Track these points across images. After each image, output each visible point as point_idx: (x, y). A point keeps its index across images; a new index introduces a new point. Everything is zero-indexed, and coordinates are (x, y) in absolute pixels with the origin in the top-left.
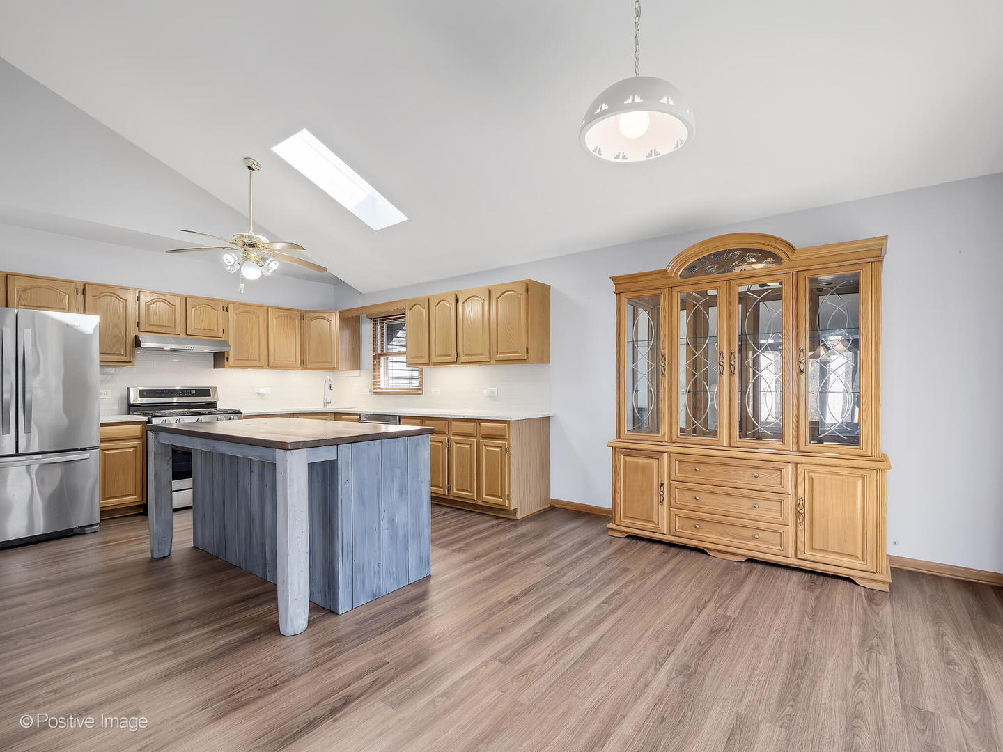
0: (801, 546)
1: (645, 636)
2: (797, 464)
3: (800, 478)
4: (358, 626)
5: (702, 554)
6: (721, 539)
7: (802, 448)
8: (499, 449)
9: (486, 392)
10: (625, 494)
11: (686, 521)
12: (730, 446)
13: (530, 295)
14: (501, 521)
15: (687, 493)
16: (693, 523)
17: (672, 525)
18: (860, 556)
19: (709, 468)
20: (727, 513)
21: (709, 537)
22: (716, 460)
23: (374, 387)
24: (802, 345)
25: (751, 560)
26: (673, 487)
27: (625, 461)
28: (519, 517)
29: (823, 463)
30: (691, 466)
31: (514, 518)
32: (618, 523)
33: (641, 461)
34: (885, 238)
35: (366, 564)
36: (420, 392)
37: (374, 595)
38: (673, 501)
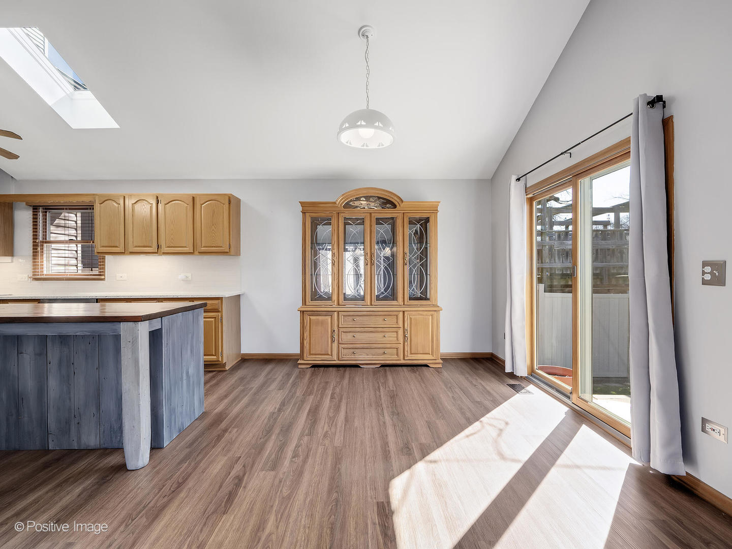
0: (406, 353)
1: (365, 406)
2: (404, 312)
3: (406, 319)
4: (188, 450)
5: (357, 368)
6: (366, 357)
7: (405, 304)
8: (213, 320)
9: (182, 276)
10: (310, 340)
11: (347, 350)
12: (371, 305)
13: (232, 205)
14: (214, 373)
15: (348, 334)
16: (352, 350)
17: (340, 354)
18: (431, 353)
19: (361, 318)
20: (371, 342)
21: (361, 357)
22: (365, 313)
23: (35, 272)
24: (405, 250)
25: (383, 366)
26: (340, 331)
27: (310, 319)
28: (227, 368)
29: (416, 310)
30: (351, 318)
31: (223, 369)
32: (305, 359)
33: (320, 318)
34: (439, 202)
35: (176, 407)
36: (103, 277)
37: (180, 430)
38: (340, 340)
